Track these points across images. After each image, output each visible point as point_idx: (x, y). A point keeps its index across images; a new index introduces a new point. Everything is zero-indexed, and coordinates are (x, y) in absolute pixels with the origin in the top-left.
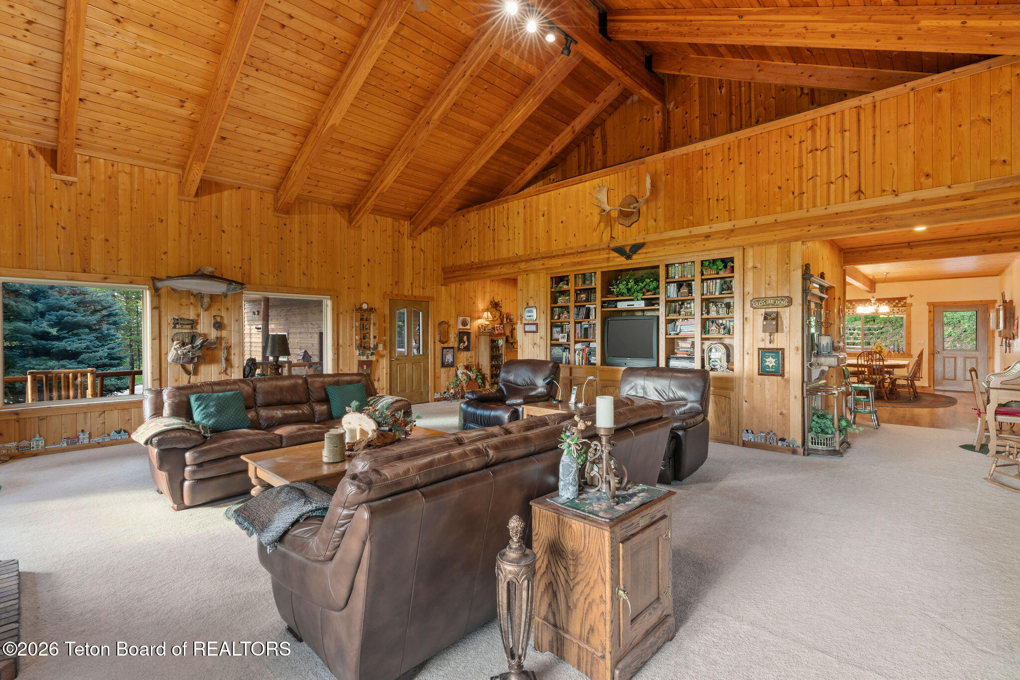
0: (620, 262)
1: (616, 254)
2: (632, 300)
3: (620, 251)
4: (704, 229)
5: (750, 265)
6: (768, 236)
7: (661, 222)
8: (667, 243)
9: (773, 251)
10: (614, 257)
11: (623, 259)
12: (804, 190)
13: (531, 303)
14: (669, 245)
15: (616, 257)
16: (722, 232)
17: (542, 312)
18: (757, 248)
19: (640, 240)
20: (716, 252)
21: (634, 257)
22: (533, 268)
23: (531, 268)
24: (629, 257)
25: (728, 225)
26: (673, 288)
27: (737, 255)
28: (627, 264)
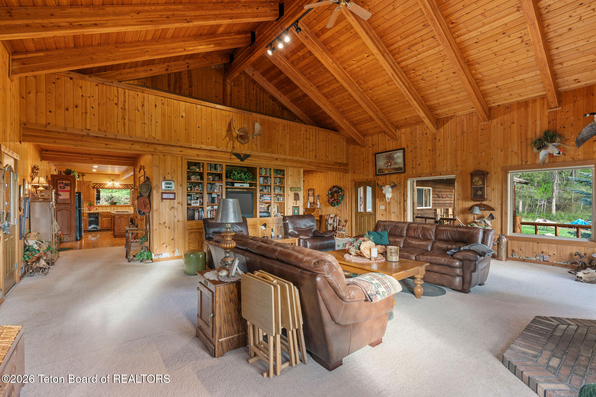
0: (237, 162)
1: (235, 157)
2: (244, 183)
3: (238, 156)
4: (276, 156)
5: (290, 174)
6: (295, 164)
7: (259, 147)
8: (260, 158)
9: (296, 170)
10: (234, 158)
11: (239, 160)
12: (304, 151)
13: (168, 177)
14: (261, 159)
15: (236, 159)
16: (282, 159)
17: (179, 185)
18: (292, 168)
19: (248, 153)
20: (279, 166)
21: (246, 161)
22: (171, 152)
23: (168, 151)
24: (242, 160)
25: (284, 157)
26: (261, 179)
27: (285, 169)
28: (241, 164)
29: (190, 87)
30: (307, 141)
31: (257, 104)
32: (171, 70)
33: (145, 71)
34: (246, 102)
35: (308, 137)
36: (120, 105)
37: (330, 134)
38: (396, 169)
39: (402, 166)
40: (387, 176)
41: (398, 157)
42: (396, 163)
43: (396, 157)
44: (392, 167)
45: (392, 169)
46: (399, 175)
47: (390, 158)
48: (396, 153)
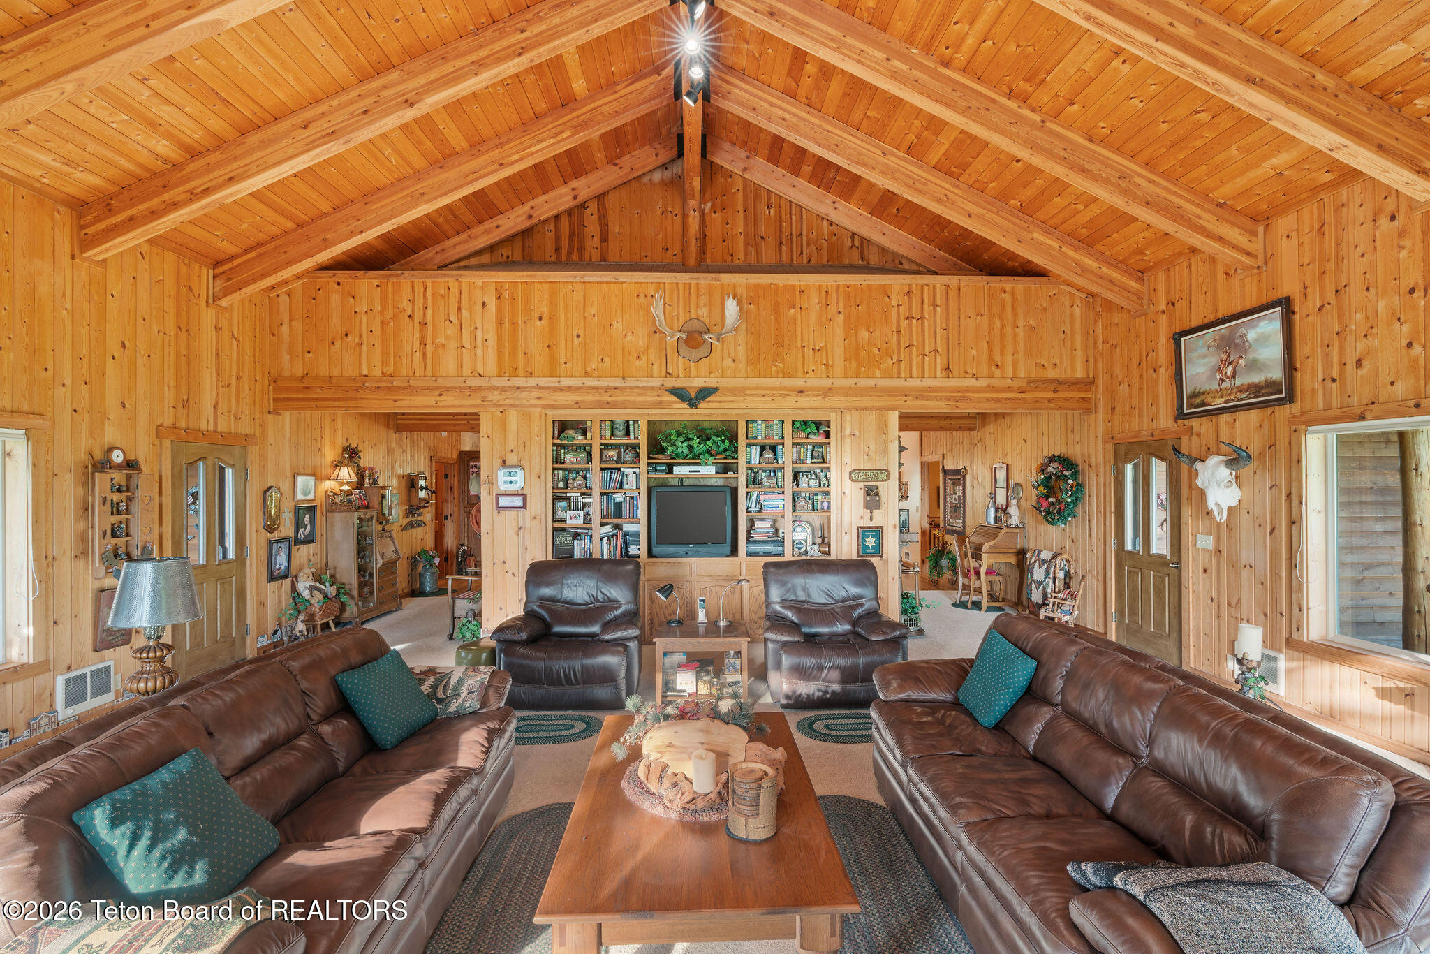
0: (681, 411)
1: (674, 398)
2: (698, 464)
3: (680, 394)
4: (799, 383)
5: (848, 431)
6: (866, 401)
7: (742, 364)
8: (749, 392)
9: (871, 417)
10: (670, 402)
11: (685, 405)
12: (902, 358)
13: (512, 459)
14: (751, 395)
15: (676, 402)
16: (818, 389)
17: (534, 477)
18: (856, 414)
19: (711, 382)
20: (810, 412)
21: (703, 405)
22: (517, 402)
23: (511, 402)
24: (693, 403)
25: (827, 383)
26: (755, 450)
27: (833, 417)
28: (691, 415)
29: (604, 240)
30: (910, 325)
31: (781, 243)
32: (539, 216)
33: (488, 232)
34: (746, 244)
35: (915, 312)
36: (418, 317)
37: (1008, 287)
38: (1256, 389)
39: (1278, 374)
40: (1224, 418)
41: (1264, 340)
42: (1254, 365)
43: (1257, 340)
44: (1239, 382)
45: (1241, 390)
46: (1269, 410)
47: (1232, 348)
48: (1252, 325)
